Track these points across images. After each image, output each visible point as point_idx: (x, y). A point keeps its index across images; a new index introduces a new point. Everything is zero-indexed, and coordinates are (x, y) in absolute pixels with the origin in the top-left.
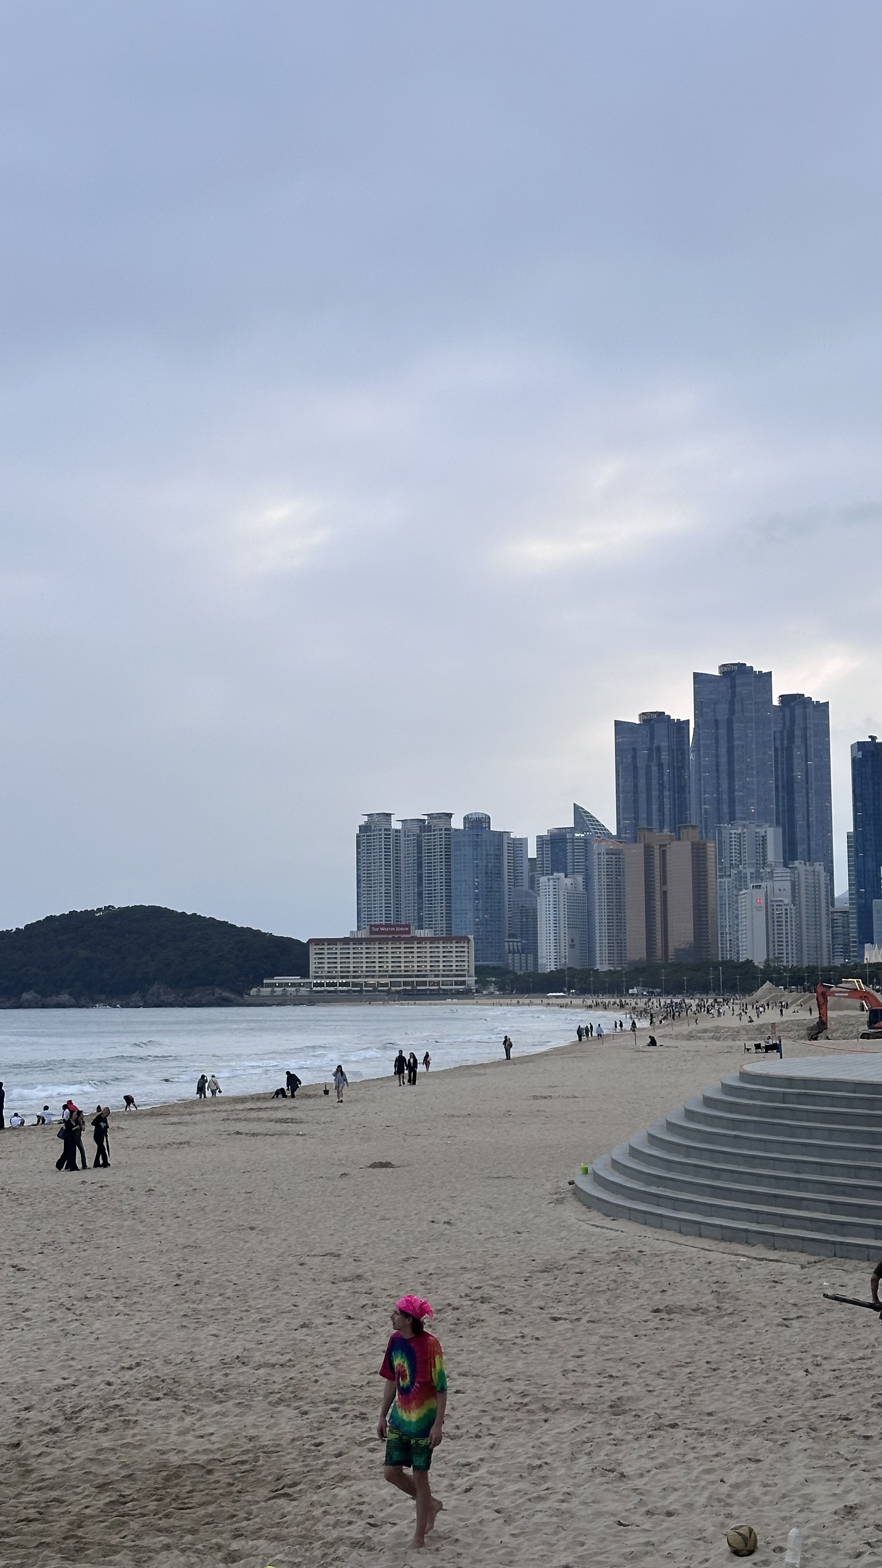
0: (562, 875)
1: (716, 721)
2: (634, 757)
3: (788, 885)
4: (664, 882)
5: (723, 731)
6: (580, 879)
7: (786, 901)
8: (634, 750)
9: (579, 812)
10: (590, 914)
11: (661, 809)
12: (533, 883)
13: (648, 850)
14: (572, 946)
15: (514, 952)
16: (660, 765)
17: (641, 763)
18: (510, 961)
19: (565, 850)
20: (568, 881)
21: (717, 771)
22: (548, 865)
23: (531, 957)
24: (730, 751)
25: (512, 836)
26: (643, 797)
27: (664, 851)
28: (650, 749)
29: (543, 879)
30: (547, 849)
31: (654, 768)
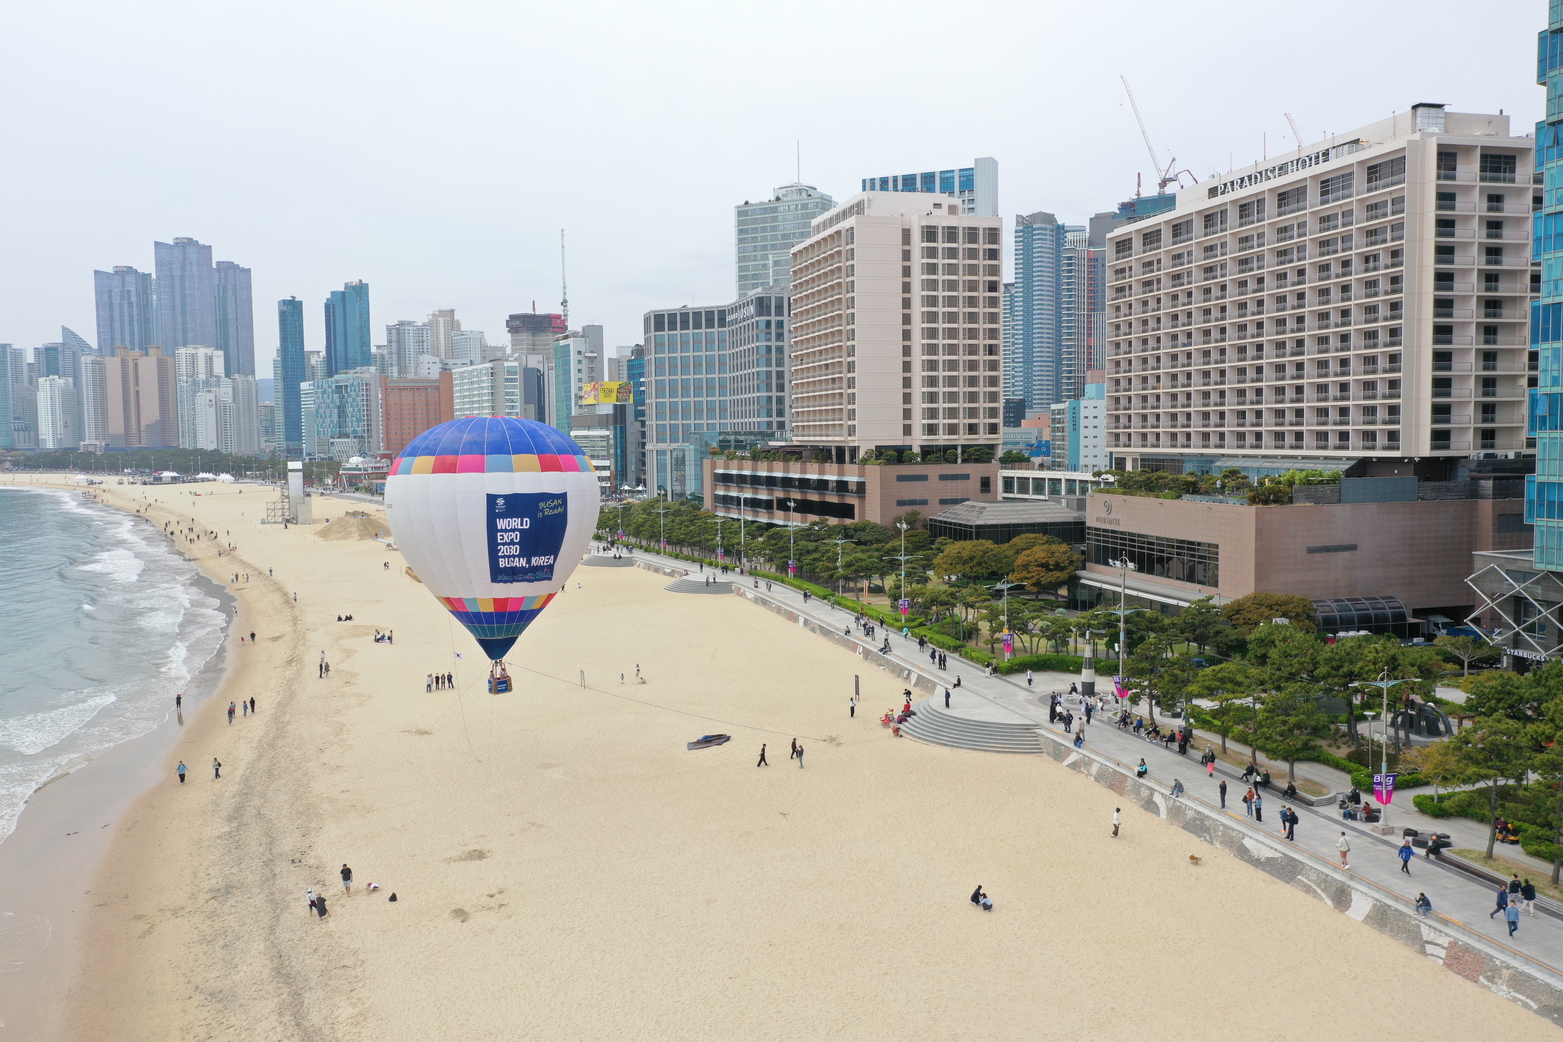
0: (56, 377)
1: (172, 276)
2: (110, 297)
3: (230, 390)
4: (137, 383)
5: (177, 283)
6: (71, 380)
7: (230, 401)
8: (110, 291)
9: (66, 331)
10: (79, 403)
11: (132, 332)
12: (32, 382)
13: (124, 363)
14: (66, 426)
15: (19, 430)
16: (130, 303)
17: (116, 301)
18: (16, 437)
19: (57, 359)
20: (61, 381)
21: (174, 309)
22: (44, 370)
23: (32, 434)
24: (183, 296)
25: (14, 347)
26: (117, 325)
27: (136, 364)
28: (122, 292)
29: (41, 380)
30: (43, 358)
31: (126, 305)
